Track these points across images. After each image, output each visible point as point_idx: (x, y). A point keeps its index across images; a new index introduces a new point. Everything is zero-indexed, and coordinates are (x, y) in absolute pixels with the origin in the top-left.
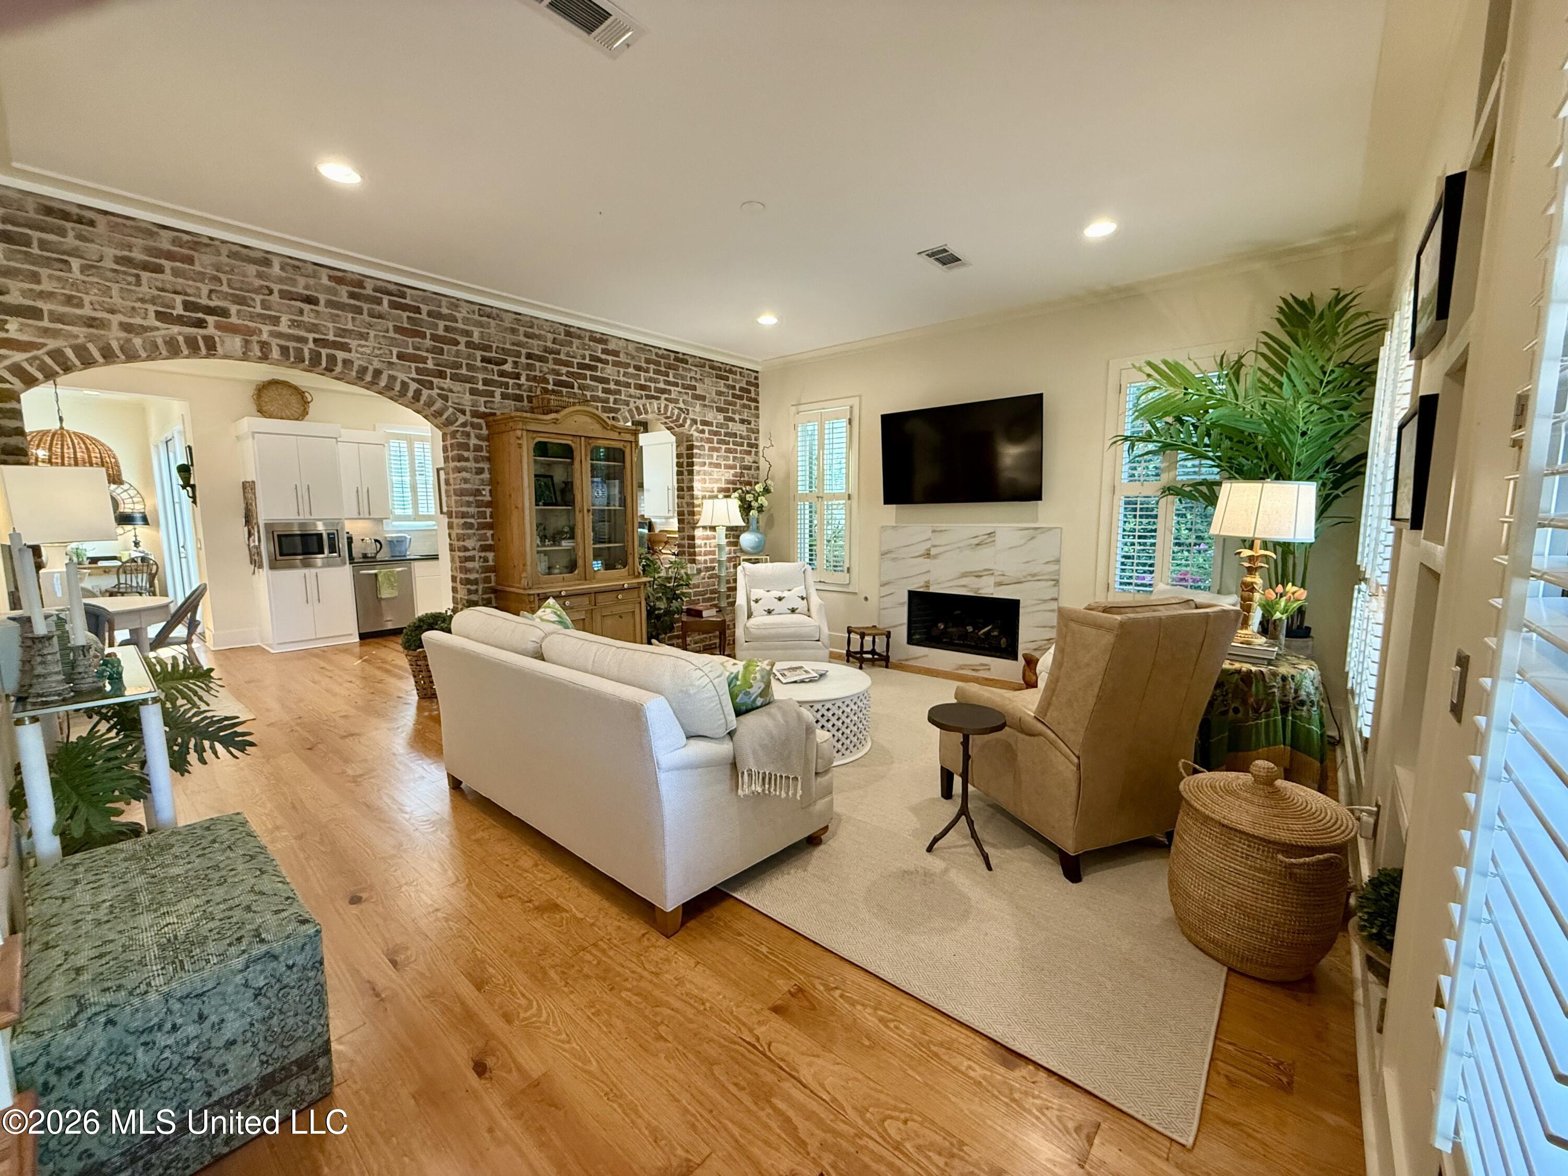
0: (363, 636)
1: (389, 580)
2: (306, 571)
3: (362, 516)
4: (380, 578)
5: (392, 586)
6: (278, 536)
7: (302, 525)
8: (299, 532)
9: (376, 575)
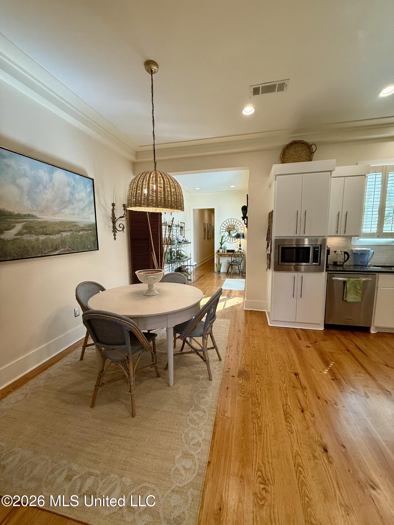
0: (327, 326)
1: (355, 287)
2: (295, 274)
3: (339, 234)
4: (348, 285)
5: (357, 293)
6: (282, 248)
7: (298, 240)
8: (295, 246)
9: (345, 282)
